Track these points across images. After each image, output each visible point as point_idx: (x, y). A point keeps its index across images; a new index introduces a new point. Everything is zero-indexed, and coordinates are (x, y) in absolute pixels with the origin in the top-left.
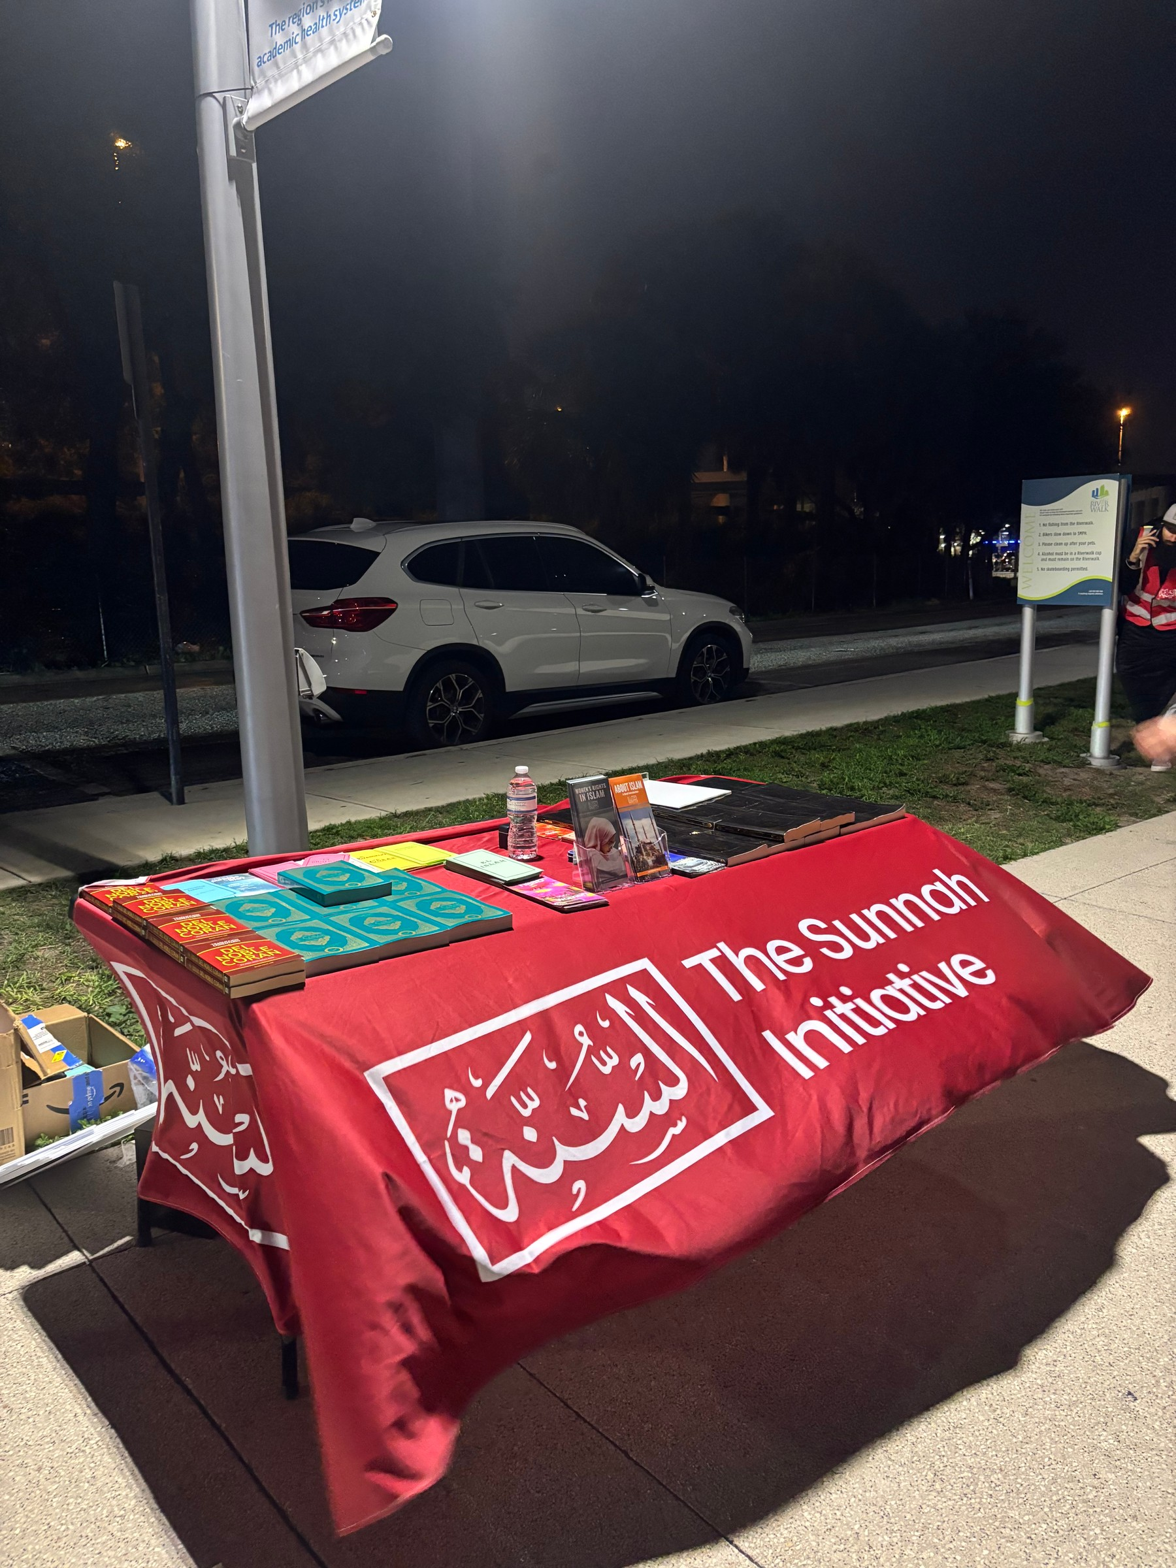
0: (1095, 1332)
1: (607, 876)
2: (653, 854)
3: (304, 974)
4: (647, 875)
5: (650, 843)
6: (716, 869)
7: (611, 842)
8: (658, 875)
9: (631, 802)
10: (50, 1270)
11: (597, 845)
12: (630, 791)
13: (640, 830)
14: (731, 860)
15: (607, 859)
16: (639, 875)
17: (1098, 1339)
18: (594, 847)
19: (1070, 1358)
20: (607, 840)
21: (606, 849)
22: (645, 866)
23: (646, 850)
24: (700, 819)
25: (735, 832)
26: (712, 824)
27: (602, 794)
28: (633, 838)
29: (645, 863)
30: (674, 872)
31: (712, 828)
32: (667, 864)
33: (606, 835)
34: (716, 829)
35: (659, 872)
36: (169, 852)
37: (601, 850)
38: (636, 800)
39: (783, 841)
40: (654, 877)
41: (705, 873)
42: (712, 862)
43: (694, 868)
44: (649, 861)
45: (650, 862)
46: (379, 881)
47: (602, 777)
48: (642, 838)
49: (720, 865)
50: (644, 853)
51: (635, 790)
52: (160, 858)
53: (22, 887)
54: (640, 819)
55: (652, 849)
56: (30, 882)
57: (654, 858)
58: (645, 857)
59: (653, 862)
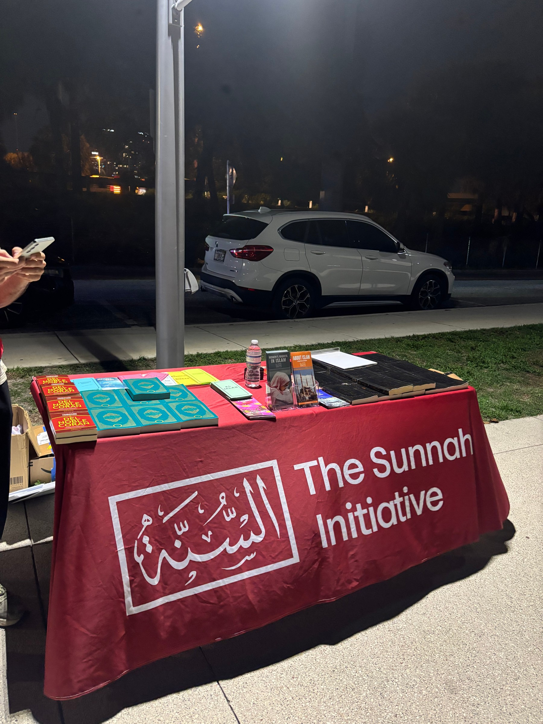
0: (508, 692)
1: (281, 402)
2: (310, 394)
3: (96, 436)
4: (304, 405)
5: (309, 388)
6: (344, 406)
7: (286, 385)
8: (311, 405)
9: (302, 365)
10: (14, 546)
11: (278, 386)
12: (302, 360)
13: (304, 381)
14: (354, 402)
15: (282, 394)
16: (300, 404)
17: (508, 697)
18: (276, 387)
19: (488, 705)
20: (284, 384)
21: (283, 389)
22: (304, 400)
23: (306, 391)
24: (351, 376)
25: (366, 386)
26: (357, 380)
27: (285, 360)
28: (299, 384)
29: (304, 398)
30: (321, 404)
31: (356, 382)
32: (317, 400)
33: (284, 382)
34: (358, 383)
35: (312, 404)
36: (143, 356)
37: (280, 389)
38: (305, 365)
39: (388, 395)
40: (308, 406)
41: (337, 407)
42: (344, 401)
43: (332, 404)
44: (306, 397)
45: (307, 398)
46: (165, 391)
47: (286, 351)
48: (305, 385)
49: (349, 404)
50: (305, 393)
51: (305, 360)
52: (138, 358)
53: (76, 364)
54: (305, 375)
55: (310, 391)
56: (80, 362)
57: (310, 396)
58: (305, 395)
59: (309, 398)
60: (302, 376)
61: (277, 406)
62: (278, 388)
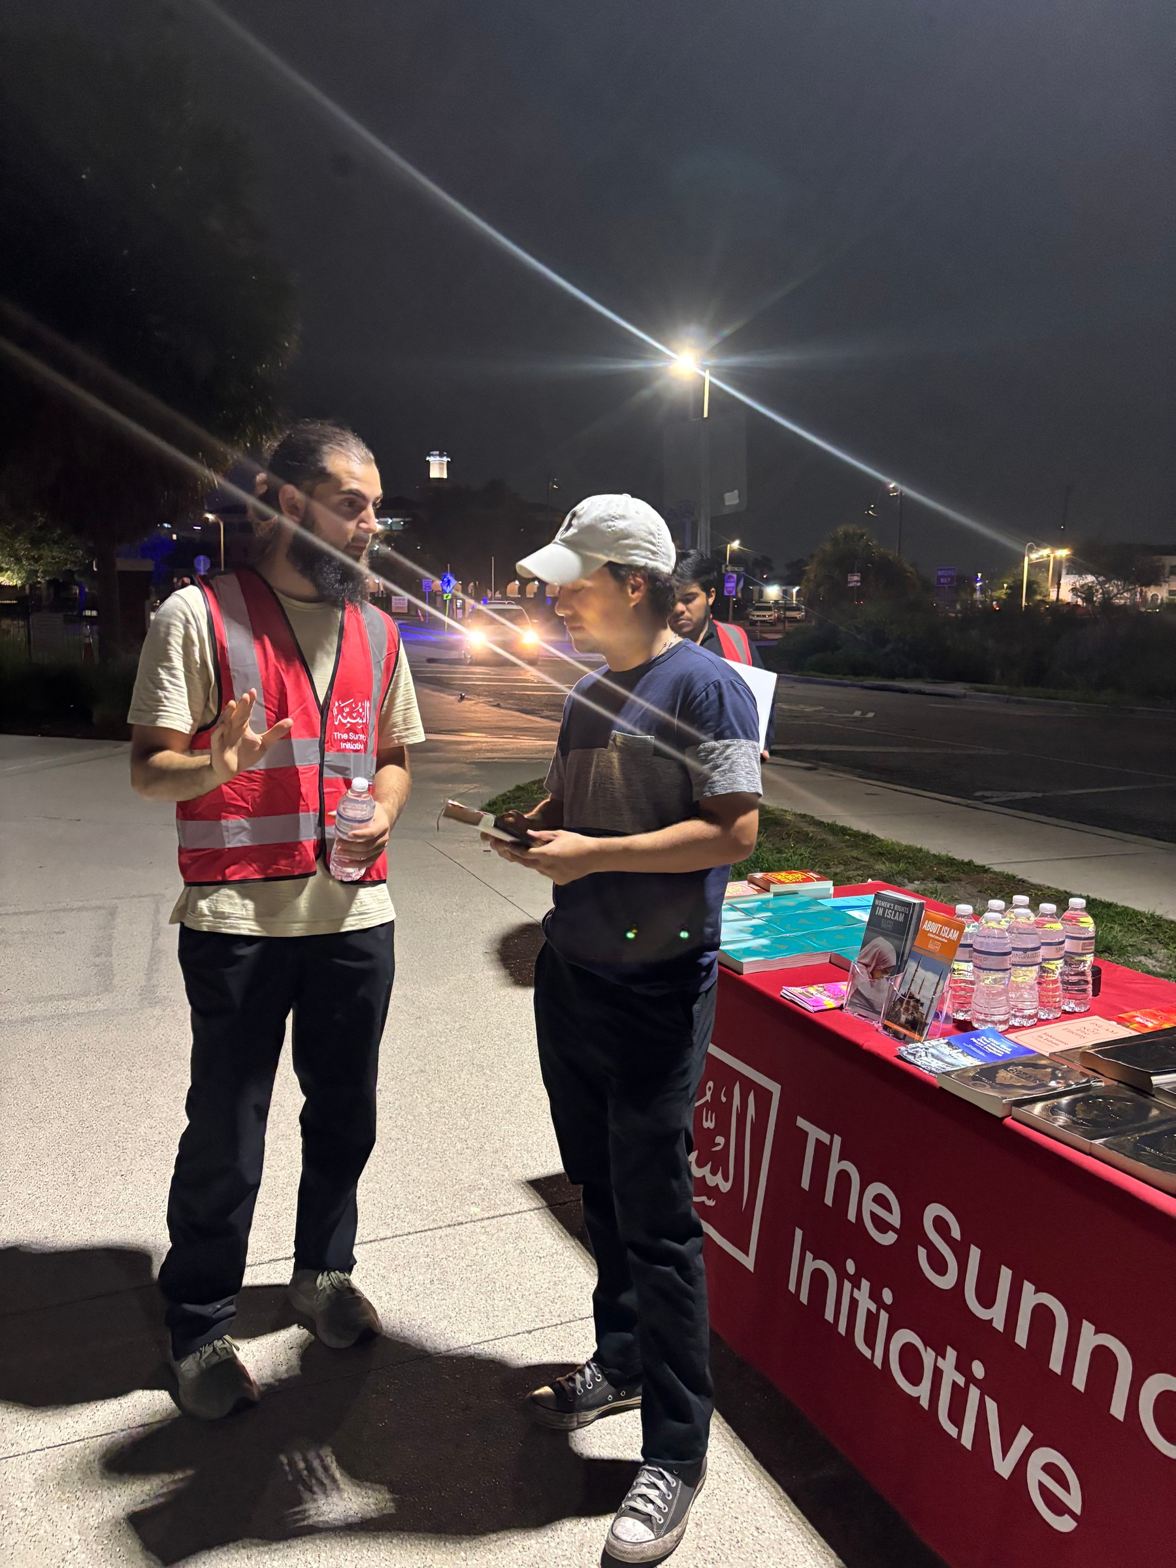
1: (863, 1001)
7: (885, 971)
9: (931, 946)
11: (870, 966)
12: (937, 935)
13: (918, 980)
15: (872, 986)
18: (867, 966)
20: (883, 967)
21: (877, 975)
22: (899, 1018)
23: (908, 1003)
27: (902, 919)
28: (905, 983)
29: (898, 1015)
33: (884, 961)
37: (872, 973)
38: (938, 948)
44: (903, 1016)
45: (903, 1018)
47: (917, 903)
48: (914, 989)
50: (904, 1005)
51: (940, 938)
54: (927, 970)
55: (917, 1007)
57: (910, 1018)
58: (902, 1010)
59: (907, 1021)
60: (919, 969)
61: (855, 1004)
62: (870, 969)
